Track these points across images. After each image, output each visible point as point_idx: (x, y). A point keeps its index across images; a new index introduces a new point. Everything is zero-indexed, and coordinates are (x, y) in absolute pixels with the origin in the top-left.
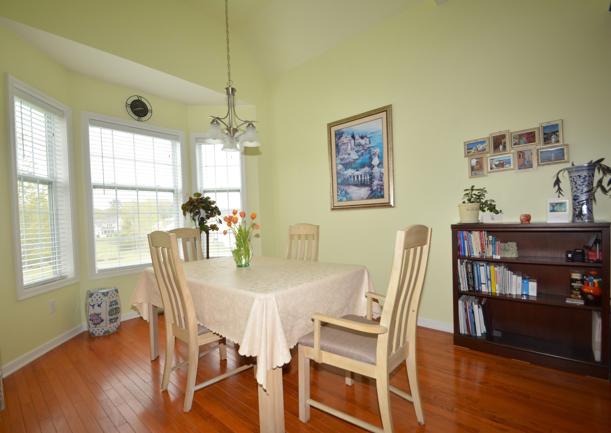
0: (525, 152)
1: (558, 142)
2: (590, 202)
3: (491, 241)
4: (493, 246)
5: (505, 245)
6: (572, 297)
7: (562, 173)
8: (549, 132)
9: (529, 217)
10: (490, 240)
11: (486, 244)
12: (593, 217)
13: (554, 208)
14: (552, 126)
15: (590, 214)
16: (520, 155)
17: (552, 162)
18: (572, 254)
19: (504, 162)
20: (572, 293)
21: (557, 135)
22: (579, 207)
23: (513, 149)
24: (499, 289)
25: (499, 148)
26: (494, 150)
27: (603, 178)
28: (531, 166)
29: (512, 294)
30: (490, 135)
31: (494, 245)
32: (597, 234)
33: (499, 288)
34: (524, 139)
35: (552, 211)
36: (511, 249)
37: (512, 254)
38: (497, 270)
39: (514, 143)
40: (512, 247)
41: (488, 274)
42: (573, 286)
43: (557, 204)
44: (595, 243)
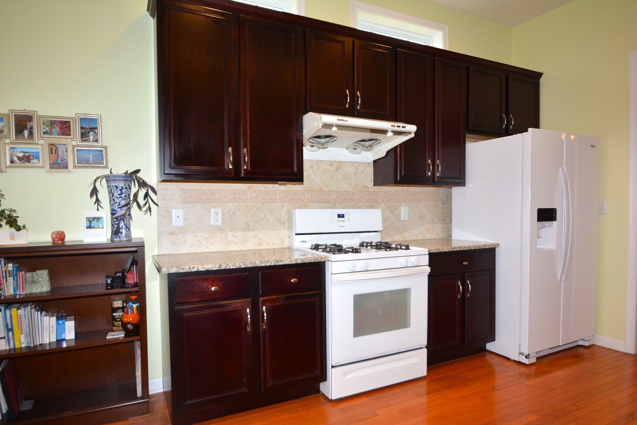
0: (58, 146)
1: (96, 141)
2: (127, 218)
3: (11, 271)
4: (14, 279)
5: (32, 275)
6: (114, 330)
7: (99, 181)
8: (87, 127)
9: (63, 236)
10: (9, 271)
11: (3, 276)
12: (131, 235)
13: (92, 223)
14: (91, 120)
15: (128, 232)
16: (52, 149)
17: (90, 165)
18: (111, 279)
19: (31, 155)
20: (113, 325)
21: (95, 132)
22: (116, 223)
23: (43, 139)
24: (25, 341)
25: (24, 134)
26: (15, 136)
27: (138, 191)
28: (66, 167)
29: (44, 344)
30: (9, 112)
31: (16, 277)
32: (134, 255)
33: (25, 339)
34: (57, 128)
35: (89, 227)
36: (41, 280)
37: (42, 287)
38: (22, 313)
39: (44, 130)
40: (42, 278)
41: (9, 321)
42: (115, 316)
43: (94, 219)
44: (132, 264)
